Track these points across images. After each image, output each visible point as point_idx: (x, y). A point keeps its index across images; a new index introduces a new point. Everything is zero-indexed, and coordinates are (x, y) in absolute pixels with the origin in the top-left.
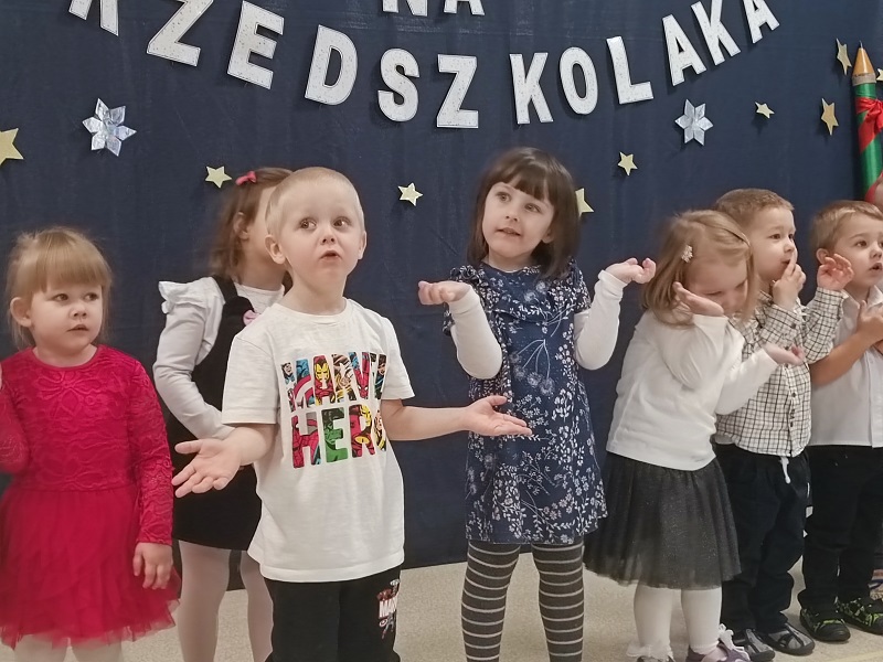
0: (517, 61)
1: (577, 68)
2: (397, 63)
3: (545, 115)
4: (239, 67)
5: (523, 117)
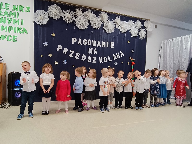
0: (100, 58)
1: (105, 59)
2: (89, 58)
3: (102, 62)
4: (76, 57)
5: (100, 62)
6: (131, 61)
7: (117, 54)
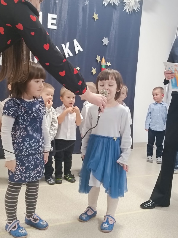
6: (101, 66)
7: (63, 45)
